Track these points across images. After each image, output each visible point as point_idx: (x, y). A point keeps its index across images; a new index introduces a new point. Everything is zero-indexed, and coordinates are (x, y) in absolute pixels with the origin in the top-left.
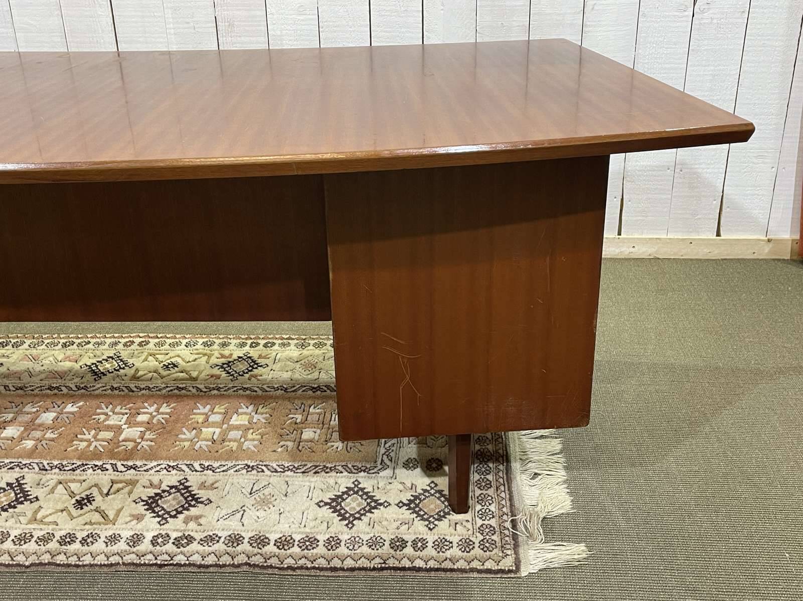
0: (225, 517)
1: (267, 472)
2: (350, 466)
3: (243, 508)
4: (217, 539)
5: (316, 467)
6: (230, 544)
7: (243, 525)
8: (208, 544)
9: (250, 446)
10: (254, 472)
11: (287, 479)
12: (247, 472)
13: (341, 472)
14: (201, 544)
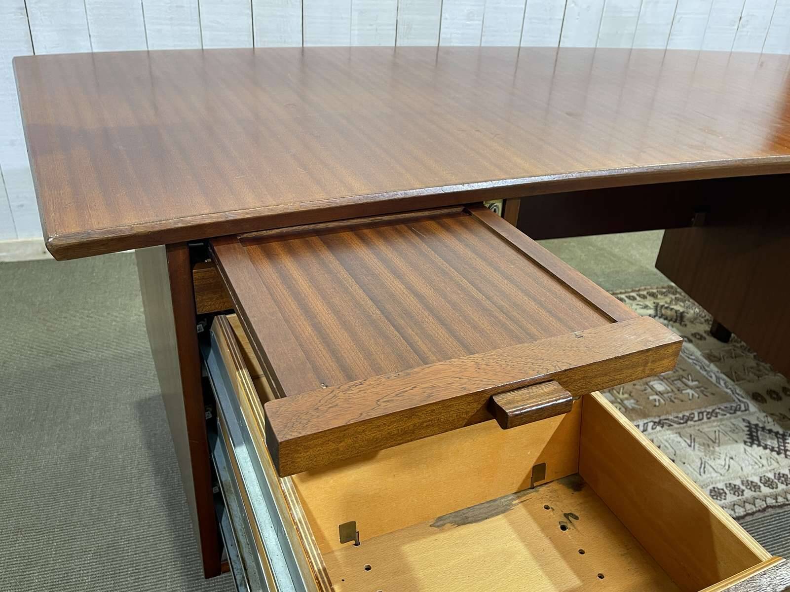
0: (702, 470)
1: (676, 425)
2: (722, 407)
3: (703, 460)
4: (722, 491)
5: (702, 413)
6: (736, 493)
7: (721, 475)
8: (721, 498)
9: (633, 405)
10: (666, 427)
11: (697, 428)
12: (662, 427)
13: (725, 415)
14: (717, 499)
